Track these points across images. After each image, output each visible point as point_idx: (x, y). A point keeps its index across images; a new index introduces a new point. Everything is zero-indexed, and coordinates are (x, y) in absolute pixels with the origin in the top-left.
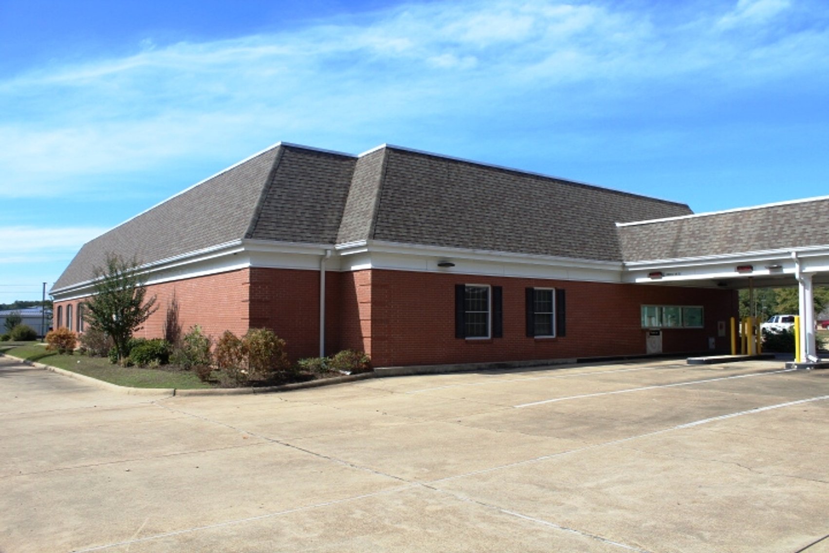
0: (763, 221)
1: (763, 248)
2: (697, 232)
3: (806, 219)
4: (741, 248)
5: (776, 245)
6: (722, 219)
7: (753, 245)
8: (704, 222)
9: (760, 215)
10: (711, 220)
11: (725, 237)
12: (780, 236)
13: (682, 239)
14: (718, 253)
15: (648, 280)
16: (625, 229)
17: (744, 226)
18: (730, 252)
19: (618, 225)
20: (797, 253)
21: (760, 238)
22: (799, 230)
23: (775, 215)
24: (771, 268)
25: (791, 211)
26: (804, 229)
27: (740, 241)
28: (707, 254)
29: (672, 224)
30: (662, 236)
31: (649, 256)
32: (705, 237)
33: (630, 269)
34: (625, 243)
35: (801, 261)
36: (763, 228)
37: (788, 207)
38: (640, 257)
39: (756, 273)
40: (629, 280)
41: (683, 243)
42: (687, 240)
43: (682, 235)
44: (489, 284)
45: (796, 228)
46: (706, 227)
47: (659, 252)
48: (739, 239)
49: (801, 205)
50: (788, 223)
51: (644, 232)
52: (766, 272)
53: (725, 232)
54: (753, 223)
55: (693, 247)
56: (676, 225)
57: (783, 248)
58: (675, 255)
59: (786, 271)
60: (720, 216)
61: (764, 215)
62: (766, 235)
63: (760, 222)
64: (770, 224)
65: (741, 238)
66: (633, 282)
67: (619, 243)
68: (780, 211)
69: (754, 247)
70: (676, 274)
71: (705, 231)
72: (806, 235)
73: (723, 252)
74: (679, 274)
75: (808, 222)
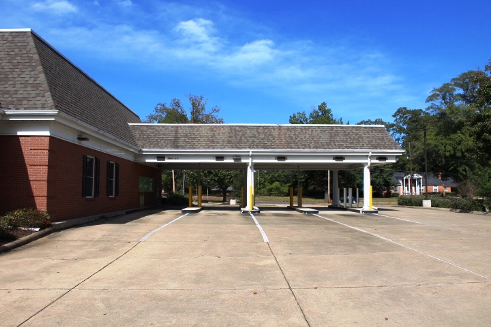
0: (229, 133)
1: (233, 148)
2: (189, 135)
3: (253, 135)
4: (220, 147)
5: (240, 147)
6: (203, 129)
7: (227, 146)
8: (192, 129)
9: (227, 129)
10: (197, 129)
11: (208, 139)
12: (240, 142)
13: (179, 138)
14: (206, 148)
15: (155, 161)
17: (219, 134)
18: (214, 148)
19: (129, 124)
20: (252, 152)
21: (229, 142)
22: (251, 140)
23: (236, 131)
24: (234, 159)
25: (243, 129)
26: (253, 140)
27: (218, 143)
28: (199, 148)
29: (170, 128)
30: (164, 134)
31: (158, 146)
32: (195, 138)
33: (144, 154)
35: (253, 157)
36: (230, 137)
37: (242, 127)
38: (152, 146)
39: (226, 161)
40: (140, 160)
41: (181, 140)
42: (183, 139)
43: (179, 136)
44: (94, 156)
45: (249, 139)
46: (194, 132)
47: (165, 144)
48: (217, 142)
50: (243, 136)
51: (150, 130)
52: (232, 161)
53: (208, 137)
54: (224, 133)
55: (188, 144)
56: (172, 129)
57: (243, 149)
58: (177, 147)
59: (243, 161)
60: (201, 127)
62: (233, 141)
63: (227, 133)
64: (233, 135)
65: (218, 141)
66: (144, 161)
67: (133, 136)
68: (237, 128)
69: (228, 147)
70: (175, 159)
71: (194, 134)
72: (255, 143)
73: (209, 148)
74: (178, 159)
75: (255, 137)
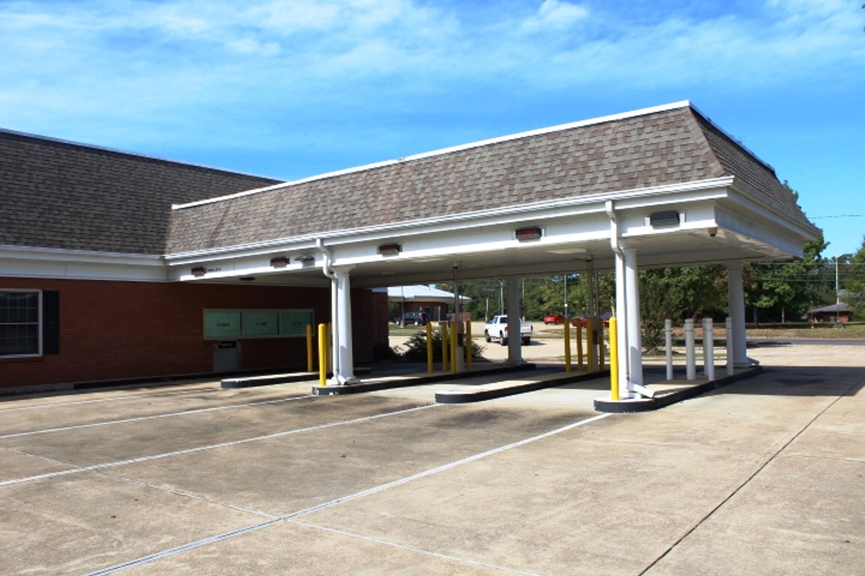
0: (302, 199)
1: (292, 234)
2: (241, 214)
3: (341, 196)
4: (272, 235)
5: (304, 230)
6: (267, 198)
8: (250, 201)
9: (302, 191)
10: (257, 199)
12: (311, 218)
13: (224, 224)
14: (250, 241)
15: (192, 277)
16: (180, 212)
17: (283, 206)
18: (261, 240)
19: (175, 207)
20: (322, 240)
21: (293, 221)
22: (330, 210)
23: (315, 192)
24: (304, 261)
26: (335, 209)
27: (275, 226)
29: (222, 205)
30: (208, 220)
32: (244, 221)
34: (173, 231)
36: (300, 209)
38: (182, 248)
39: (290, 267)
40: (173, 278)
41: (223, 230)
42: (228, 225)
43: (226, 219)
45: (329, 207)
46: (250, 208)
48: (274, 223)
49: (342, 178)
50: (323, 201)
51: (195, 216)
52: (299, 266)
54: (293, 202)
59: (318, 264)
61: (305, 192)
63: (299, 200)
64: (307, 202)
65: (277, 221)
67: (168, 231)
71: (248, 213)
72: (335, 216)
73: (254, 240)
74: (220, 270)
